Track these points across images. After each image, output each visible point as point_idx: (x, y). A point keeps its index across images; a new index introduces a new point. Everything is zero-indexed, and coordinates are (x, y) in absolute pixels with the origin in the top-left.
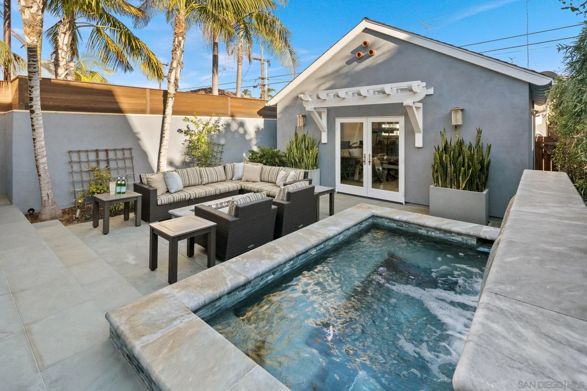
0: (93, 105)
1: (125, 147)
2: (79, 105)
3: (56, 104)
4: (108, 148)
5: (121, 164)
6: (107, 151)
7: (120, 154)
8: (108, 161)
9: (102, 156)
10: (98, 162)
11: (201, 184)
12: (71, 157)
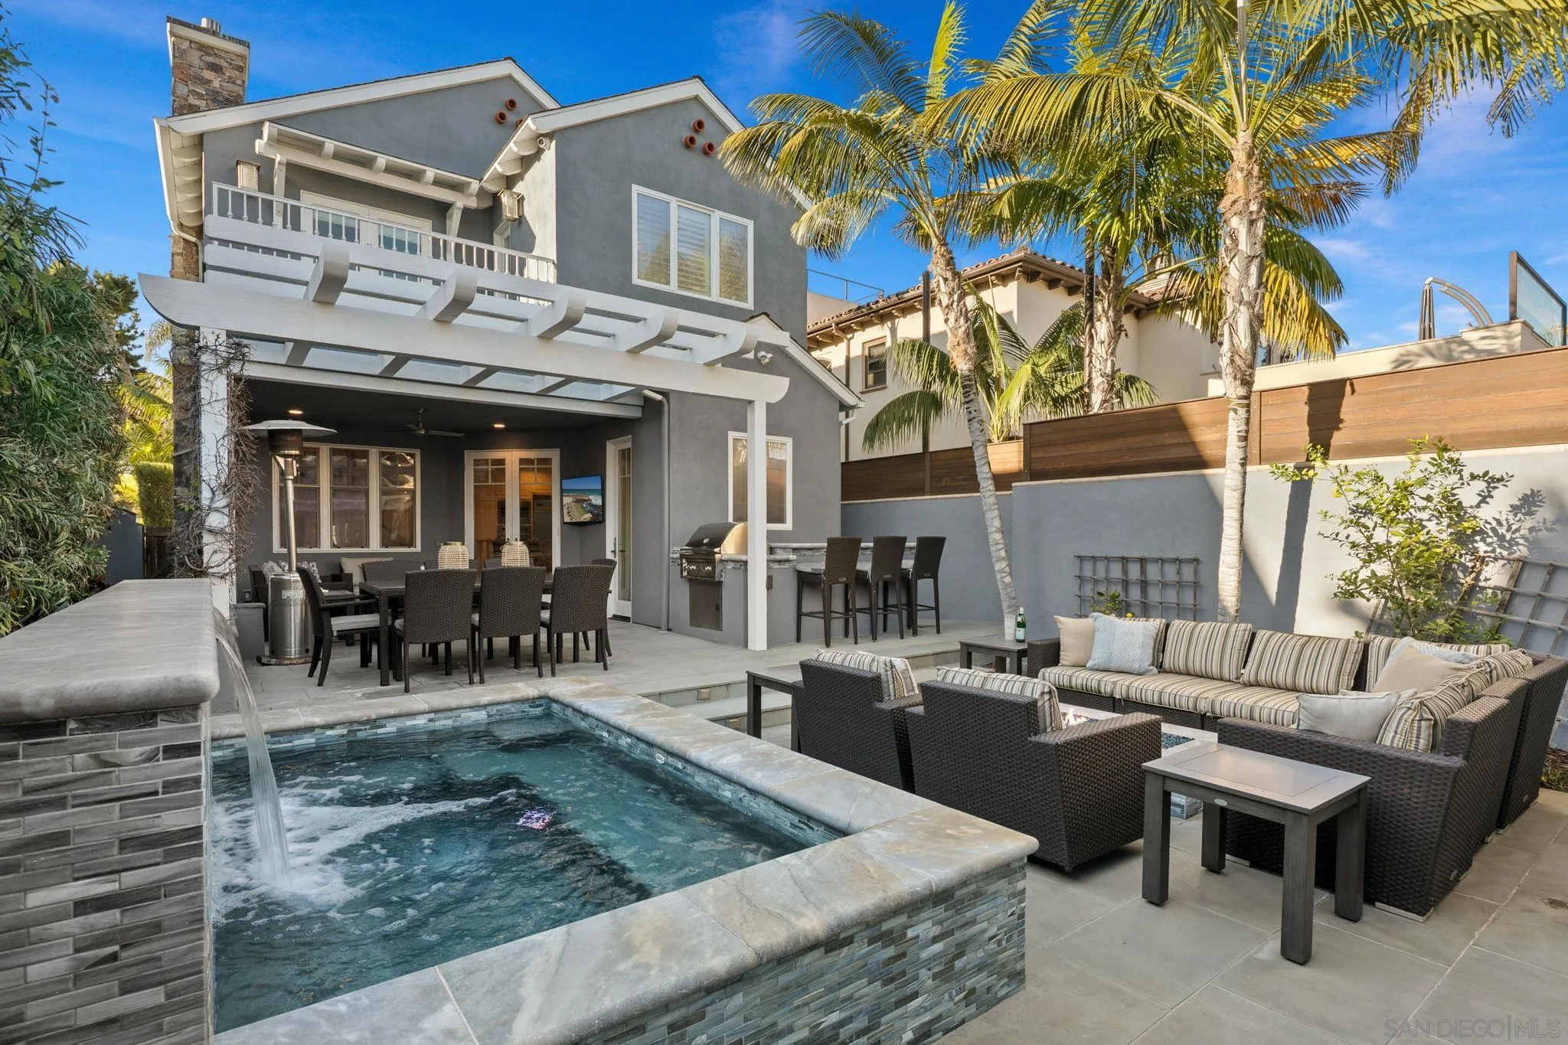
0: (1128, 459)
1: (1183, 556)
2: (1105, 462)
3: (1069, 466)
4: (1146, 555)
5: (1171, 596)
6: (1142, 561)
7: (1171, 572)
8: (1144, 585)
9: (1134, 571)
10: (1126, 584)
11: (1239, 682)
12: (1081, 568)
